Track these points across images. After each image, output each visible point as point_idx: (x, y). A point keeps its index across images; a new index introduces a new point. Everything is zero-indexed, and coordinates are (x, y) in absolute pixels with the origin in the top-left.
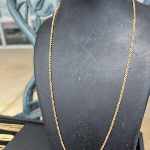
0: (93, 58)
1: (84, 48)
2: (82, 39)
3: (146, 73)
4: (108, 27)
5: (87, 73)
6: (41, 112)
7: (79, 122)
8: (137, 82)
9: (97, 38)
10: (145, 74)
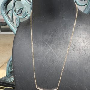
0: (53, 51)
1: (47, 43)
2: (46, 37)
5: (49, 62)
9: (56, 37)
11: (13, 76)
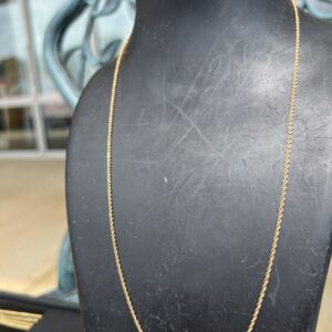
3: (328, 162)
4: (236, 62)
5: (184, 167)
7: (160, 289)
8: (306, 184)
10: (326, 166)
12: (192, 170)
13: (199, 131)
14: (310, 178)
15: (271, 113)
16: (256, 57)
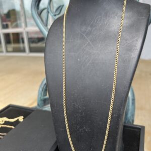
1: (84, 35)
4: (104, 19)
5: (85, 55)
6: (50, 107)
9: (95, 28)
10: (131, 55)
11: (49, 105)
12: (88, 56)
13: (91, 43)
14: (126, 60)
15: (115, 37)
16: (112, 17)
